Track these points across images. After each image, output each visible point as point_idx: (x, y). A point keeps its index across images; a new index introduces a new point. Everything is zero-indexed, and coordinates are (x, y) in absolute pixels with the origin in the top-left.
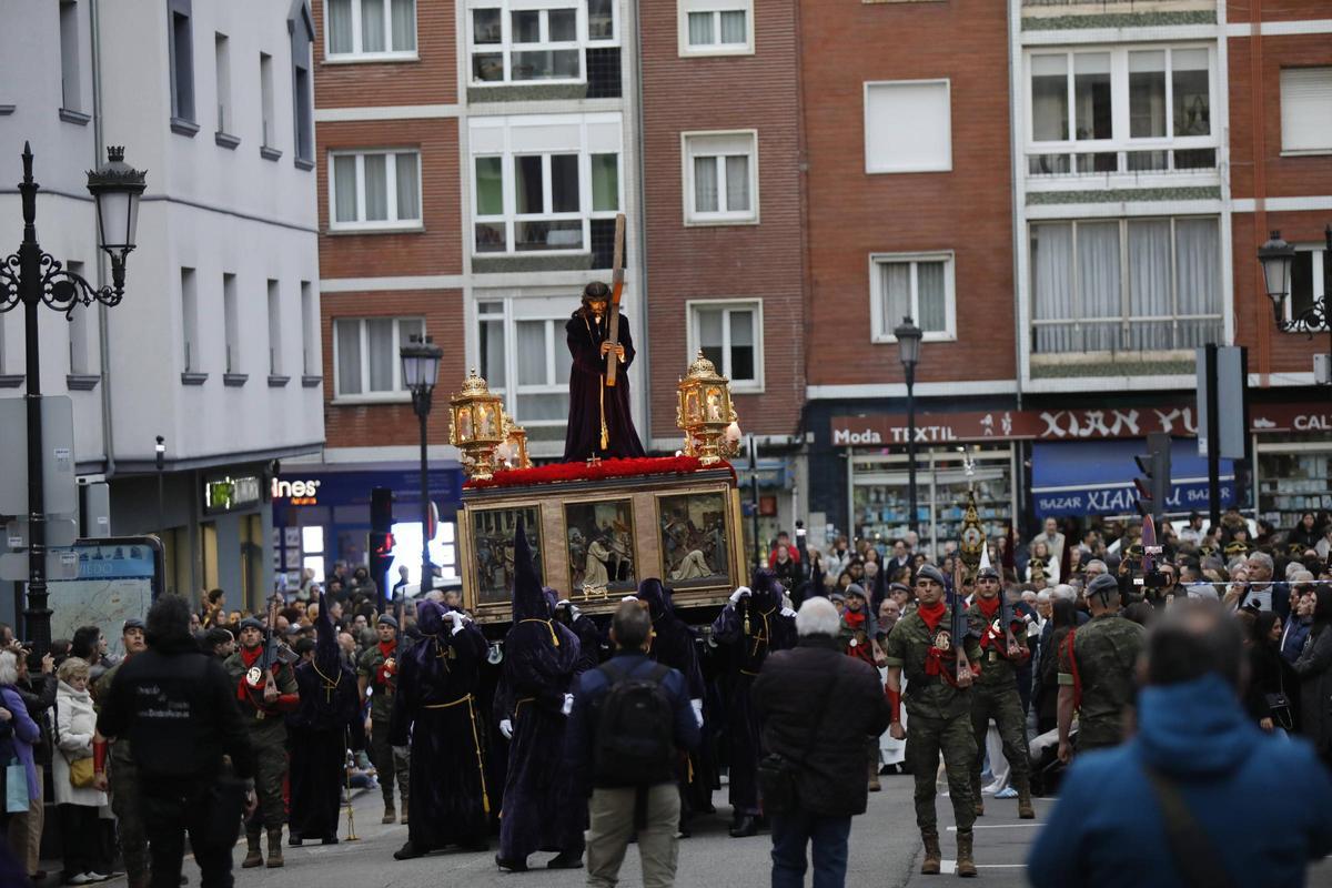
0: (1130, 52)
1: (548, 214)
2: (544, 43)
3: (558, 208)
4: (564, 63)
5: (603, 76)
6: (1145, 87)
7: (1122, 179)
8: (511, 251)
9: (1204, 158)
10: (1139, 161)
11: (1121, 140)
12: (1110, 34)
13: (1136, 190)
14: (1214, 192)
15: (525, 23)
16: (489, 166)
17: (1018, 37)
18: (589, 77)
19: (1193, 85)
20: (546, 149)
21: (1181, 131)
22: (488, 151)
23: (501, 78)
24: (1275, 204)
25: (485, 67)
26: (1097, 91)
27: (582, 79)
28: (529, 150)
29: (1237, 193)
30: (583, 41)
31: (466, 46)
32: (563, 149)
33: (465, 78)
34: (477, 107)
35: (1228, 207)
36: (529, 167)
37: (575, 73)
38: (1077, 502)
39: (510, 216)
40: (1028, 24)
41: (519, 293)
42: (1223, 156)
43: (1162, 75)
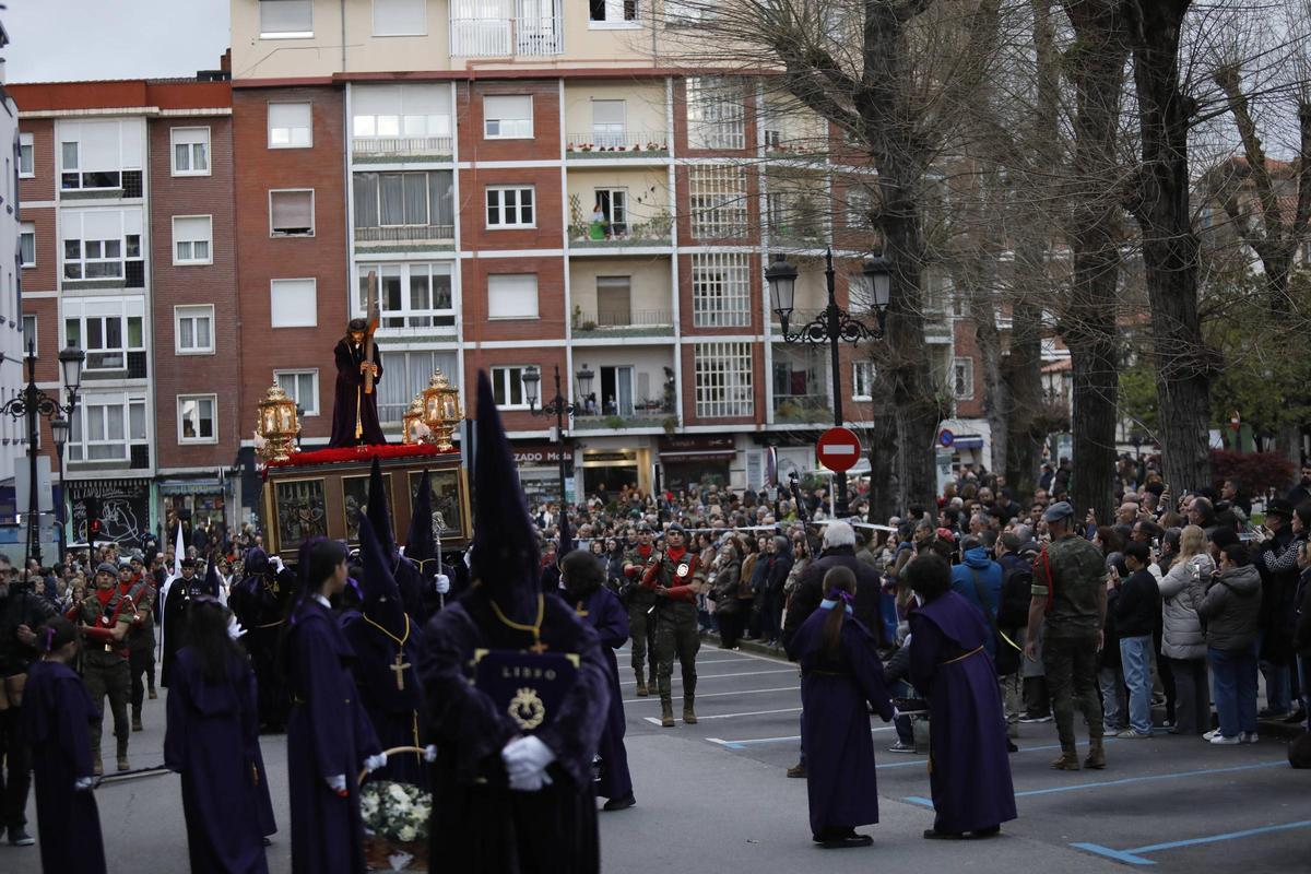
0: (411, 266)
1: (104, 349)
2: (103, 258)
3: (110, 346)
4: (113, 269)
5: (134, 276)
6: (418, 283)
7: (407, 331)
9: (449, 321)
10: (414, 322)
11: (406, 311)
12: (400, 256)
13: (414, 337)
14: (454, 338)
15: (93, 247)
16: (73, 324)
17: (353, 257)
18: (127, 276)
19: (443, 282)
20: (103, 314)
21: (437, 307)
22: (73, 316)
23: (80, 277)
24: (486, 345)
25: (71, 271)
26: (393, 286)
27: (123, 278)
28: (94, 315)
29: (466, 339)
30: (123, 258)
31: (62, 260)
32: (112, 314)
33: (61, 277)
34: (67, 292)
35: (462, 346)
36: (94, 324)
37: (119, 274)
39: (85, 349)
40: (358, 250)
41: (89, 391)
42: (459, 320)
43: (426, 278)
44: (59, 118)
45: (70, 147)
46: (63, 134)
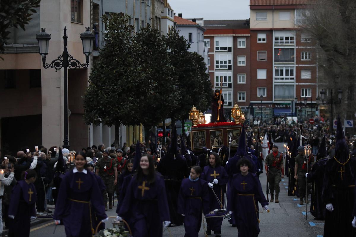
0: (285, 67)
1: (223, 82)
2: (223, 64)
3: (224, 82)
4: (226, 66)
5: (230, 68)
6: (287, 71)
7: (284, 81)
8: (219, 86)
9: (293, 79)
10: (286, 79)
11: (284, 76)
12: (283, 65)
13: (286, 82)
14: (293, 82)
15: (221, 62)
16: (217, 77)
17: (274, 65)
19: (292, 71)
20: (223, 75)
21: (291, 76)
22: (217, 76)
23: (219, 68)
24: (300, 84)
25: (217, 67)
26: (282, 71)
27: (227, 68)
28: (221, 75)
29: (296, 82)
30: (228, 64)
31: (215, 64)
32: (225, 75)
33: (215, 68)
34: (216, 71)
35: (295, 84)
37: (227, 67)
38: (278, 115)
39: (219, 83)
40: (275, 64)
42: (295, 78)
43: (289, 70)
44: (215, 36)
45: (217, 42)
46: (216, 39)
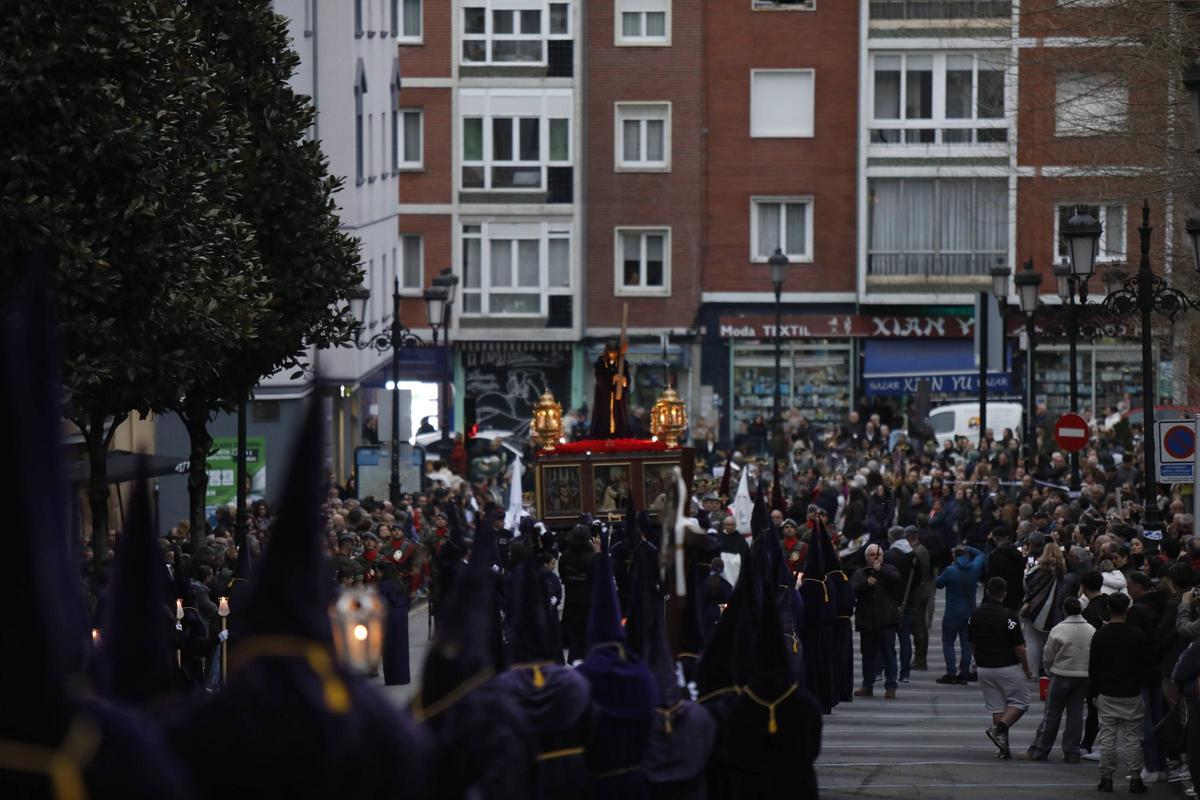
0: (948, 56)
1: (516, 161)
2: (517, 35)
3: (523, 157)
4: (532, 49)
5: (560, 61)
6: (957, 82)
7: (938, 149)
8: (488, 187)
9: (999, 135)
10: (952, 136)
11: (939, 120)
12: (932, 43)
13: (948, 158)
14: (1004, 161)
15: (503, 19)
16: (474, 125)
17: (866, 43)
18: (550, 61)
19: (992, 82)
20: (516, 112)
21: (983, 114)
22: (473, 113)
23: (484, 59)
24: (1049, 171)
25: (474, 50)
26: (923, 80)
27: (544, 63)
28: (503, 113)
29: (1022, 162)
30: (545, 34)
31: (459, 34)
32: (529, 114)
33: (458, 59)
34: (467, 80)
35: (1014, 172)
36: (502, 126)
37: (538, 58)
38: (896, 385)
39: (488, 162)
40: (874, 33)
41: (492, 219)
42: (1013, 134)
43: (969, 73)
